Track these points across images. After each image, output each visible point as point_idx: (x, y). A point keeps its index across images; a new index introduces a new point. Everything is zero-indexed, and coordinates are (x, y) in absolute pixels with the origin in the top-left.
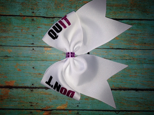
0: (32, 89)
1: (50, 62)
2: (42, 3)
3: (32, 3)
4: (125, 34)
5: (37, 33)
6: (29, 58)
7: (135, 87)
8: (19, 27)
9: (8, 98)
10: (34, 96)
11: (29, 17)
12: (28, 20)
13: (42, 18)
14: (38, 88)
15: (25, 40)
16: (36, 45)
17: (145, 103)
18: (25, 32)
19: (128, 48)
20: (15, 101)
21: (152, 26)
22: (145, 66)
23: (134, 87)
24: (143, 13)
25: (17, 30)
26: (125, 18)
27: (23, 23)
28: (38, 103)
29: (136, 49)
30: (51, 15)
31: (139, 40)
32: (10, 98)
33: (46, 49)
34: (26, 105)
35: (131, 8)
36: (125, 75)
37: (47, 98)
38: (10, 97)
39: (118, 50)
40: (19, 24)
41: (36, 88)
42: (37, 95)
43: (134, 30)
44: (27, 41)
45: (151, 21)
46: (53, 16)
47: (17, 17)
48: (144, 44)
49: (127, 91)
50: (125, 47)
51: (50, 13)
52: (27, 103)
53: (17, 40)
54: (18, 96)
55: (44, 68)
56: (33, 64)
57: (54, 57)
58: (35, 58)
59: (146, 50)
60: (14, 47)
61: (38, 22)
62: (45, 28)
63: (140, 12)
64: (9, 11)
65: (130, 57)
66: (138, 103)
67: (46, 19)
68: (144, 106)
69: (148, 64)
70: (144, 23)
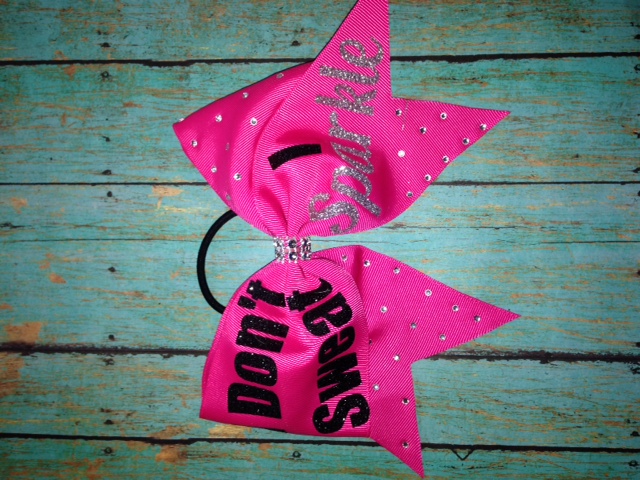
0: (109, 357)
1: (176, 245)
3: (102, 7)
5: (123, 127)
6: (94, 228)
7: (538, 345)
8: (50, 107)
9: (18, 393)
10: (116, 382)
11: (91, 65)
12: (88, 79)
13: (141, 65)
14: (135, 352)
15: (75, 159)
16: (121, 175)
17: (582, 413)
19: (501, 180)
20: (44, 404)
21: (607, 82)
22: (579, 252)
23: (534, 345)
24: (562, 27)
25: (45, 121)
26: (487, 53)
27: (69, 88)
28: (135, 412)
29: (539, 181)
30: (177, 54)
31: (550, 143)
32: (28, 392)
33: (160, 190)
34: (88, 421)
35: (511, 7)
36: (491, 294)
37: (168, 394)
38: (23, 386)
39: (459, 188)
40: (51, 94)
41: (124, 351)
42: (129, 379)
43: (524, 101)
44: (85, 163)
45: (600, 58)
46: (185, 55)
47: (44, 67)
48: (573, 158)
49: (504, 362)
50: (488, 177)
51: (174, 44)
52: (92, 412)
53: (44, 160)
54: (56, 383)
55: (155, 271)
56: (108, 253)
57: (193, 222)
58: (119, 228)
59: (582, 185)
60: (36, 186)
61: (126, 84)
62: (155, 105)
63: (550, 24)
64: (14, 45)
65: (514, 217)
66: (552, 415)
67: (156, 68)
68: (580, 427)
69: (594, 245)
70: (569, 69)
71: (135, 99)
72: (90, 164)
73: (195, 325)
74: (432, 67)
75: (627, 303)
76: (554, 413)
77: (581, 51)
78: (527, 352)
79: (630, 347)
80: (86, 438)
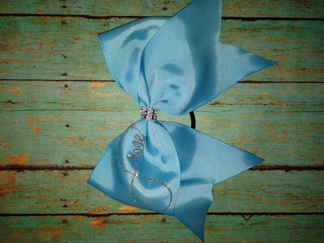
0: (65, 172)
1: (102, 113)
4: (262, 50)
5: (74, 50)
6: (57, 104)
7: (284, 163)
8: (34, 39)
9: (15, 192)
10: (69, 185)
11: (57, 17)
12: (55, 25)
13: (83, 18)
14: (79, 169)
15: (47, 67)
16: (72, 76)
17: (305, 196)
18: (47, 49)
19: (268, 80)
20: (29, 198)
21: (319, 33)
22: (304, 117)
23: (282, 163)
24: (298, 5)
25: (30, 46)
26: (262, 16)
27: (44, 29)
28: (79, 200)
29: (286, 81)
30: (103, 12)
31: (291, 62)
32: (20, 191)
33: (93, 84)
34: (54, 206)
36: (262, 138)
37: (97, 191)
38: (18, 188)
39: (247, 84)
40: (34, 32)
41: (74, 168)
42: (76, 183)
43: (279, 41)
44: (53, 69)
45: (316, 21)
46: (107, 13)
47: (30, 17)
48: (302, 70)
49: (268, 171)
50: (261, 79)
51: (101, 7)
52: (56, 201)
53: (30, 68)
54: (36, 186)
55: (90, 126)
56: (65, 117)
57: (111, 101)
58: (71, 104)
59: (306, 84)
60: (26, 81)
61: (75, 28)
62: (91, 39)
63: (292, 4)
64: (14, 5)
65: (273, 99)
66: (290, 197)
67: (91, 20)
68: (304, 203)
69: (312, 113)
70: (301, 26)
71: (80, 36)
72: (55, 70)
74: (234, 23)
76: (292, 196)
77: (307, 17)
78: (279, 166)
80: (53, 215)
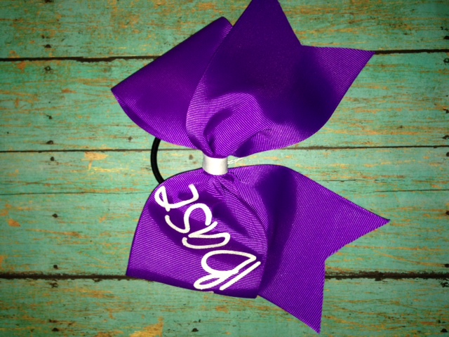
0: (54, 282)
1: (103, 197)
2: (75, 17)
3: (45, 17)
5: (62, 108)
6: (41, 185)
7: (373, 267)
8: (7, 93)
10: (60, 300)
11: (37, 62)
12: (35, 72)
13: (75, 61)
14: (73, 277)
15: (25, 133)
16: (61, 144)
17: (405, 316)
19: (345, 145)
20: (7, 317)
21: (424, 72)
22: (403, 198)
23: (370, 268)
24: (390, 31)
25: (2, 104)
27: (21, 79)
28: (74, 322)
29: (373, 145)
30: (102, 52)
31: (381, 117)
33: (90, 156)
34: (40, 329)
35: (352, 16)
37: (99, 309)
39: (314, 151)
40: (8, 84)
41: (65, 277)
42: (69, 298)
43: (362, 86)
44: (33, 136)
45: (419, 54)
46: (108, 53)
47: (2, 63)
48: (398, 129)
49: (349, 280)
50: (335, 143)
51: (99, 45)
52: (42, 322)
53: (2, 134)
54: (16, 301)
55: (87, 216)
56: (52, 204)
57: (116, 179)
58: (60, 184)
59: (405, 149)
61: (64, 76)
62: (86, 91)
63: (381, 29)
65: (354, 173)
66: (384, 319)
67: (86, 63)
68: (404, 327)
69: (414, 193)
70: (395, 62)
71: (71, 87)
72: (37, 136)
73: (118, 257)
75: (438, 235)
76: (386, 317)
77: (404, 48)
78: (366, 273)
79: (441, 268)
